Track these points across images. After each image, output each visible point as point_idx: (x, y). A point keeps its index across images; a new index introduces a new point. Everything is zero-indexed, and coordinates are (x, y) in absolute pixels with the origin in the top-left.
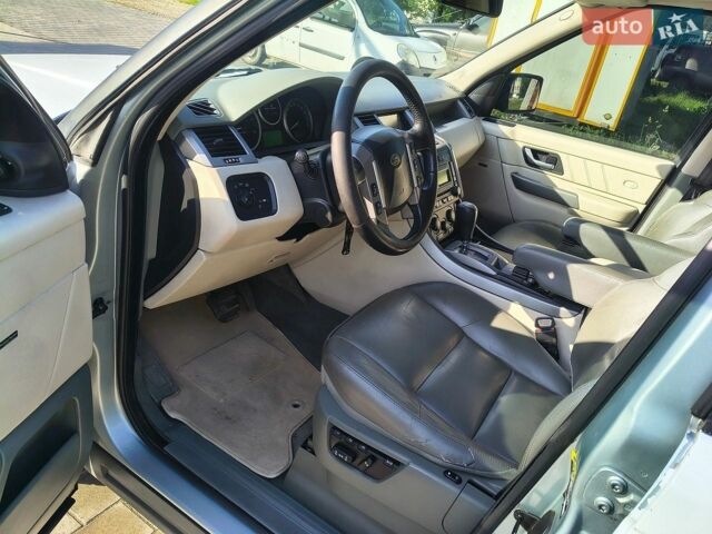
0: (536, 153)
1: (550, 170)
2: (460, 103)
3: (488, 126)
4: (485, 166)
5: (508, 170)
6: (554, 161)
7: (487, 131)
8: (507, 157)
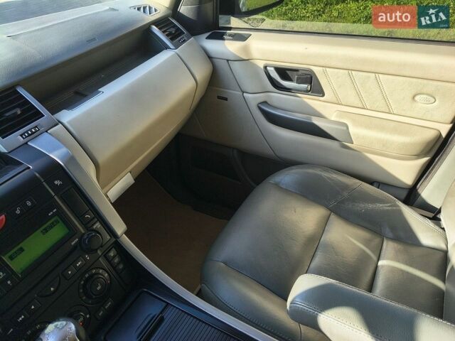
0: (283, 72)
1: (306, 92)
2: (155, 29)
3: (213, 46)
4: (226, 99)
5: (253, 99)
6: (310, 82)
7: (213, 55)
8: (248, 84)
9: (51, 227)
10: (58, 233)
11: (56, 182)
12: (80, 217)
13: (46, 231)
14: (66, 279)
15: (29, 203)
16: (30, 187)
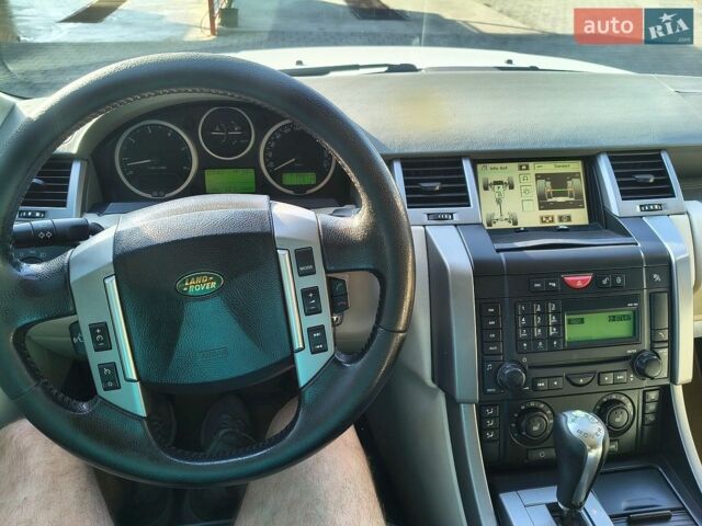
9: (621, 318)
10: (621, 329)
11: (655, 276)
12: (653, 330)
13: (613, 319)
14: (599, 382)
15: (619, 280)
16: (630, 265)
